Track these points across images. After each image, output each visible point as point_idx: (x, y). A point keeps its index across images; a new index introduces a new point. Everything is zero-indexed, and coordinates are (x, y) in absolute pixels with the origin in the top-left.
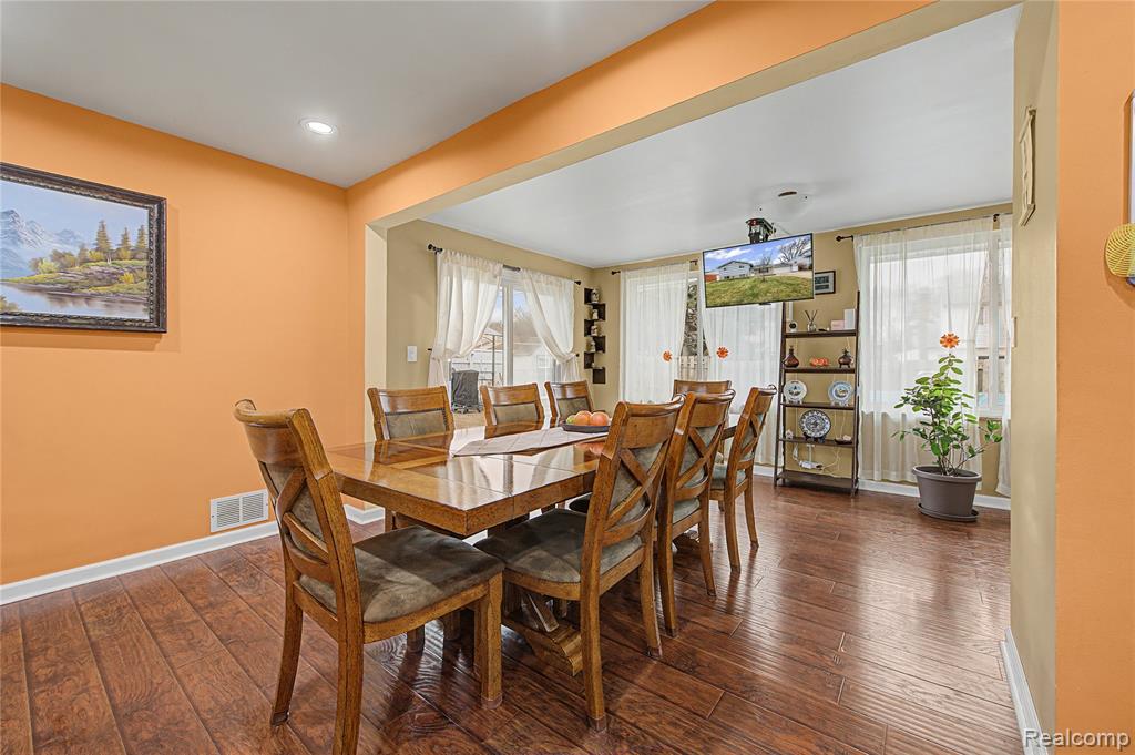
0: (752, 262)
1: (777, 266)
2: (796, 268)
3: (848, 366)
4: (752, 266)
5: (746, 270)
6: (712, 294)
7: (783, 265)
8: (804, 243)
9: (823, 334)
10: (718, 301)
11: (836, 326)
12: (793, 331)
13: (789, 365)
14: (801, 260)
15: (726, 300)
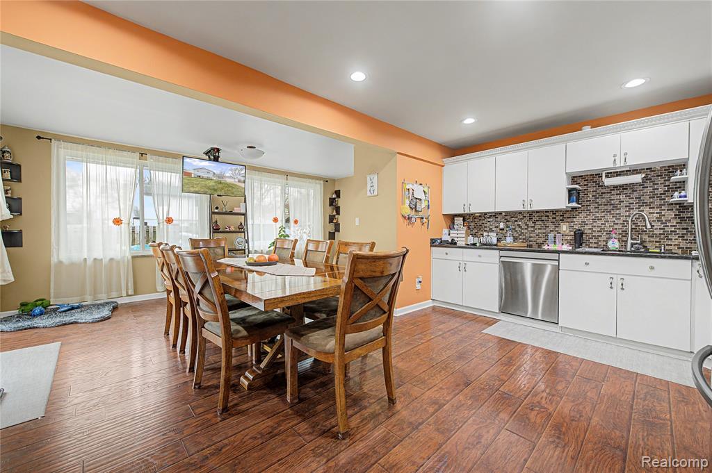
0: (215, 171)
1: (228, 177)
2: (237, 181)
3: (242, 229)
4: (214, 173)
5: (210, 176)
6: (187, 184)
7: (230, 177)
8: (242, 170)
9: (231, 213)
10: (192, 189)
11: (236, 210)
12: (216, 211)
13: (215, 229)
14: (239, 177)
15: (197, 189)
